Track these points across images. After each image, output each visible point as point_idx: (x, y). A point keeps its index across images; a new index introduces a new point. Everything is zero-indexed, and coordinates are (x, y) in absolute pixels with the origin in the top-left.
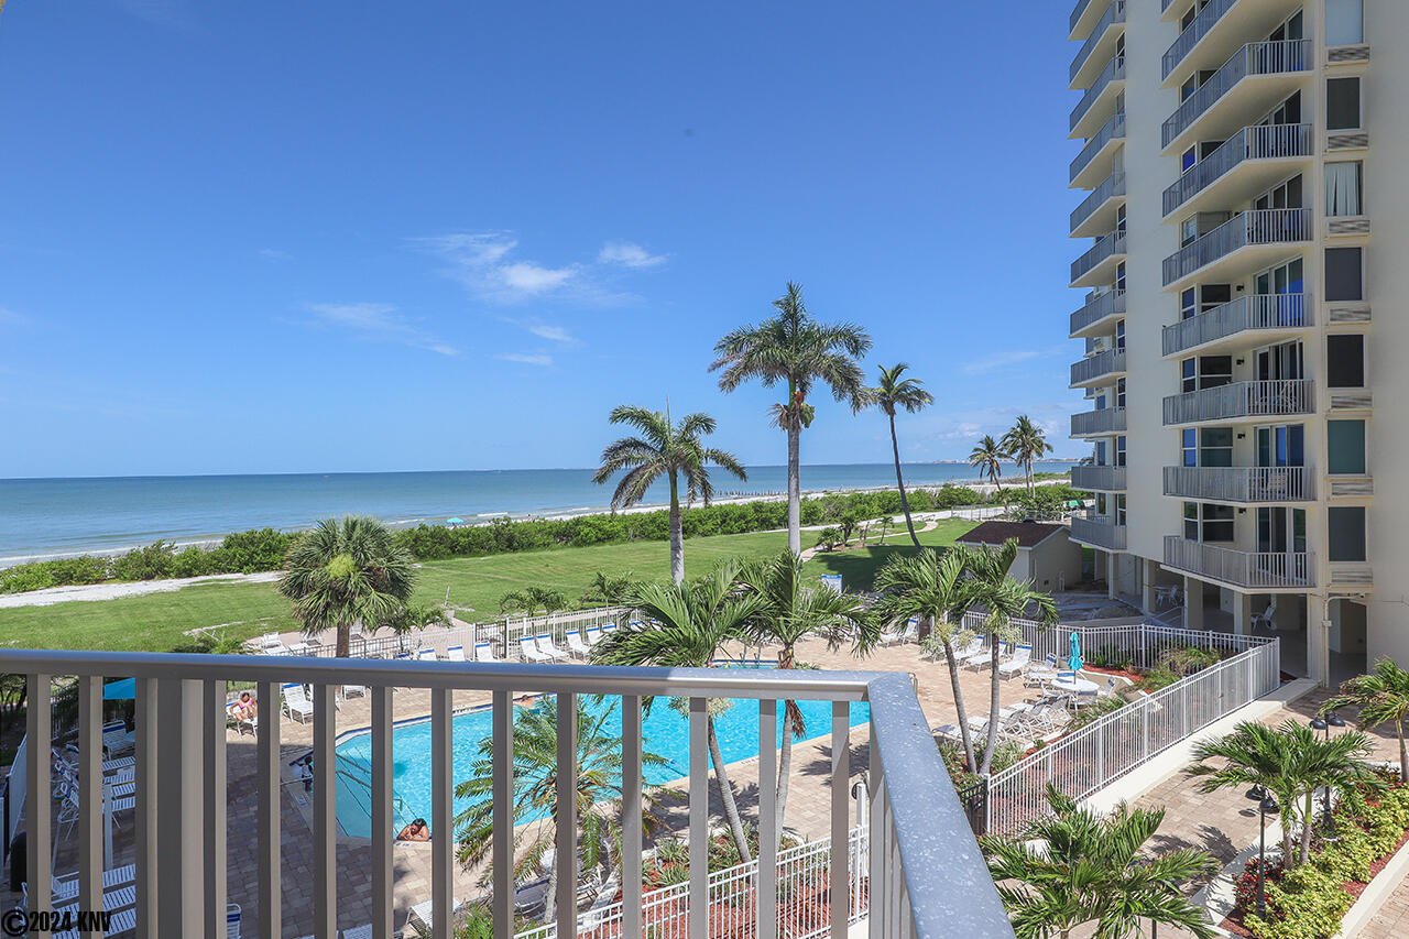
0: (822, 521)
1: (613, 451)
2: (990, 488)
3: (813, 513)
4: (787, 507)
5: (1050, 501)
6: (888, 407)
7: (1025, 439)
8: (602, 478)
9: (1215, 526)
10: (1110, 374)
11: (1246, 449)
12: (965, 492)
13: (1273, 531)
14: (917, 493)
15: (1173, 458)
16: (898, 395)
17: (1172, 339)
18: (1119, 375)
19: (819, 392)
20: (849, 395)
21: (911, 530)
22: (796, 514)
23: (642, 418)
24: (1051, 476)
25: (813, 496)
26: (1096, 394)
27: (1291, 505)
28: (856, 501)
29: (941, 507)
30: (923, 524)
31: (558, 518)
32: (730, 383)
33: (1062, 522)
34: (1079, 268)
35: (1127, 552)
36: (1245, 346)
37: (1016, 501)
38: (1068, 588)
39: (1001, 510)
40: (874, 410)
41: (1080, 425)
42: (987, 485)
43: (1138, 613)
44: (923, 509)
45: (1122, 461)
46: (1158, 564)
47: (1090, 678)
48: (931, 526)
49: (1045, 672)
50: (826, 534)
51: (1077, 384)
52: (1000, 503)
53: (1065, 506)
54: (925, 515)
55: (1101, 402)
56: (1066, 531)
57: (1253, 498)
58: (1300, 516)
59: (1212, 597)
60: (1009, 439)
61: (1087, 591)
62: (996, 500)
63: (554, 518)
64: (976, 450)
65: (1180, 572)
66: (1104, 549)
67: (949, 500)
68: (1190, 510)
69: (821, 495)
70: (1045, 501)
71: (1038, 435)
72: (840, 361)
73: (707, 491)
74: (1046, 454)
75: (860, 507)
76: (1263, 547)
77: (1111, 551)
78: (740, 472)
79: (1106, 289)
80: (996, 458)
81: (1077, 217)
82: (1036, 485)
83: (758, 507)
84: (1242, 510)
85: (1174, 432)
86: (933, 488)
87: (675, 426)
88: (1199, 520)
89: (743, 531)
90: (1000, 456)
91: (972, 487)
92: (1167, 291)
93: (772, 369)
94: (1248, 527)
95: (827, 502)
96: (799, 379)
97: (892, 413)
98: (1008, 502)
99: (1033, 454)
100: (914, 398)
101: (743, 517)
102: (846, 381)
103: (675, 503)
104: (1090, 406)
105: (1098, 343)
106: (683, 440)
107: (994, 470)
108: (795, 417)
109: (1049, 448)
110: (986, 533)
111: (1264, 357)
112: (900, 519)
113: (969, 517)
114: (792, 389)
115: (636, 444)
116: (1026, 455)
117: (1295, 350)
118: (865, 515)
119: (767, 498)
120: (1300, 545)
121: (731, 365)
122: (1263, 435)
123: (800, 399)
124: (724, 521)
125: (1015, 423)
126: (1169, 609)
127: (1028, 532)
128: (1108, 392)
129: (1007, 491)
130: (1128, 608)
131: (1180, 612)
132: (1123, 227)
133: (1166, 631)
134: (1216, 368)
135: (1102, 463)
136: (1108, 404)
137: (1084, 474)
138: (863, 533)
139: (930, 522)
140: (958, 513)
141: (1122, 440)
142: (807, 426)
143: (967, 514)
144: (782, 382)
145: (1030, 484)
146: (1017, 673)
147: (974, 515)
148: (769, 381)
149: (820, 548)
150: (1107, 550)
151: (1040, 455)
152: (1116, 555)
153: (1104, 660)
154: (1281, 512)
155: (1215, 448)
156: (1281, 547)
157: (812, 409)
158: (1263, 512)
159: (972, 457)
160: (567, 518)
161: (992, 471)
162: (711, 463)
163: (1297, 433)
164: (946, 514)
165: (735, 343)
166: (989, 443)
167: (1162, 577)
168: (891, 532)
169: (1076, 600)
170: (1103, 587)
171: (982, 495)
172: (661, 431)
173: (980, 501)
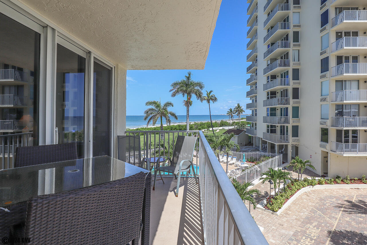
0: (194, 129)
1: (147, 112)
3: (192, 128)
4: (186, 126)
6: (208, 101)
7: (239, 110)
8: (145, 119)
9: (272, 130)
10: (254, 94)
11: (278, 112)
12: (226, 122)
13: (283, 131)
14: (215, 122)
15: (265, 114)
16: (211, 99)
17: (265, 87)
18: (256, 95)
19: (194, 97)
20: (200, 99)
21: (213, 132)
22: (188, 128)
23: (154, 103)
24: (243, 119)
25: (192, 123)
26: (252, 99)
27: (286, 125)
28: (202, 124)
29: (221, 126)
30: (216, 130)
31: (133, 129)
32: (174, 95)
34: (248, 69)
36: (278, 90)
37: (236, 125)
38: (246, 145)
39: (233, 127)
40: (205, 102)
41: (249, 106)
42: (231, 121)
43: (259, 150)
44: (216, 127)
45: (256, 115)
46: (262, 139)
47: (247, 164)
48: (218, 131)
49: (239, 163)
51: (247, 97)
52: (233, 125)
53: (247, 126)
54: (217, 128)
55: (253, 101)
56: (245, 132)
57: (278, 123)
58: (287, 127)
59: (273, 146)
60: (235, 109)
61: (249, 146)
63: (132, 129)
64: (228, 112)
65: (266, 140)
66: (253, 136)
67: (222, 124)
68: (268, 127)
69: (194, 123)
70: (243, 124)
71: (242, 108)
72: (198, 90)
73: (169, 121)
74: (243, 113)
75: (202, 126)
76: (281, 135)
78: (176, 117)
79: (254, 74)
80: (232, 114)
81: (248, 57)
82: (241, 121)
83: (179, 126)
84: (277, 126)
85: (265, 109)
86: (219, 121)
87: (162, 105)
88: (270, 129)
90: (233, 113)
91: (228, 121)
92: (264, 76)
93: (184, 92)
94: (278, 130)
95: (195, 124)
96: (189, 94)
99: (241, 113)
100: (215, 100)
101: (176, 128)
102: (199, 96)
103: (162, 125)
104: (251, 102)
105: (253, 87)
106: (164, 109)
108: (188, 103)
109: (244, 111)
110: (229, 131)
111: (282, 92)
112: (211, 129)
113: (226, 129)
114: (188, 97)
115: (152, 109)
116: (239, 113)
117: (287, 90)
118: (203, 128)
119: (181, 124)
120: (287, 134)
121: (174, 91)
122: (281, 109)
123: (190, 99)
125: (236, 105)
126: (264, 149)
127: (237, 132)
128: (254, 98)
129: (235, 122)
130: (257, 149)
131: (266, 149)
132: (257, 60)
133: (263, 153)
134: (273, 94)
135: (253, 115)
137: (249, 118)
139: (218, 129)
140: (224, 127)
141: (256, 110)
142: (191, 106)
144: (186, 95)
146: (233, 163)
147: (227, 128)
148: (183, 94)
151: (242, 113)
152: (255, 137)
153: (250, 160)
154: (284, 126)
155: (273, 112)
156: (284, 134)
157: (192, 101)
158: (281, 126)
159: (227, 114)
160: (135, 129)
161: (231, 117)
162: (170, 115)
163: (287, 108)
164: (221, 128)
165: (175, 84)
166: (231, 110)
167: (264, 142)
168: (209, 132)
169: (247, 148)
170: (252, 145)
171: (230, 123)
172: (158, 106)
173: (229, 125)
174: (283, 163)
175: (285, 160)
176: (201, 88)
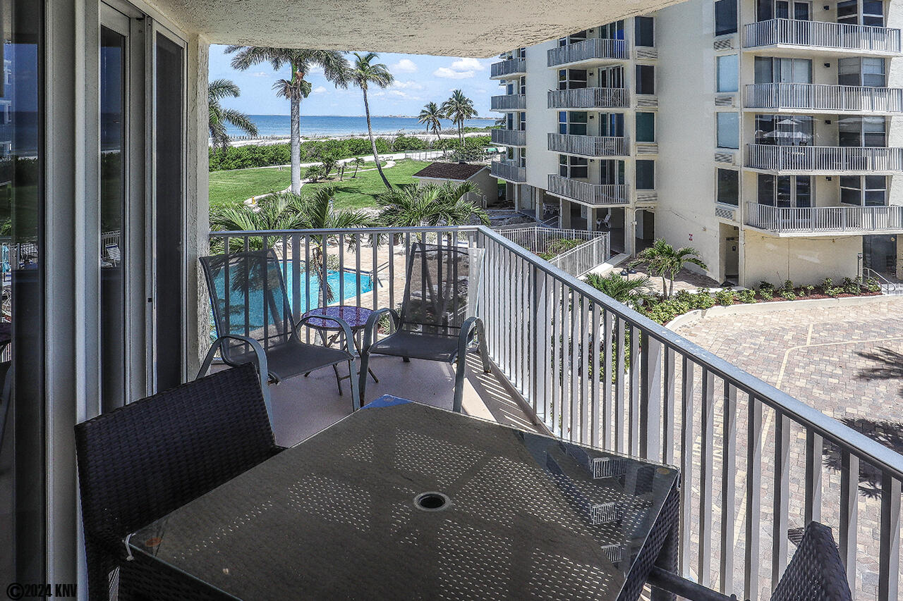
0: (305, 160)
2: (432, 138)
5: (476, 148)
6: (363, 84)
7: (460, 106)
9: (576, 169)
10: (514, 74)
11: (594, 125)
12: (414, 139)
13: (609, 173)
14: (380, 139)
15: (554, 127)
17: (554, 58)
18: (522, 74)
21: (379, 167)
24: (474, 130)
26: (507, 83)
27: (617, 158)
28: (334, 146)
29: (397, 150)
30: (386, 163)
33: (484, 162)
35: (527, 183)
36: (593, 67)
37: (451, 147)
38: (489, 206)
39: (441, 153)
41: (497, 103)
42: (429, 135)
43: (533, 220)
44: (385, 152)
45: (523, 127)
46: (544, 191)
48: (390, 164)
50: (313, 170)
51: (493, 78)
52: (439, 148)
53: (485, 151)
54: (386, 156)
55: (510, 87)
56: (488, 170)
57: (597, 154)
58: (622, 163)
59: (576, 210)
60: (447, 105)
61: (501, 208)
62: (439, 145)
64: (423, 111)
65: (558, 196)
66: (512, 182)
67: (401, 146)
68: (563, 159)
69: (302, 140)
70: (472, 149)
71: (468, 104)
74: (474, 116)
75: (335, 150)
76: (603, 182)
77: (516, 183)
78: (251, 130)
80: (437, 118)
84: (591, 160)
85: (554, 112)
86: (391, 136)
88: (568, 165)
89: (239, 167)
90: (441, 117)
91: (419, 137)
94: (595, 170)
95: (309, 146)
96: (298, 62)
97: (365, 89)
98: (446, 148)
99: (465, 116)
104: (502, 91)
107: (436, 125)
108: (296, 90)
109: (476, 112)
110: (434, 170)
111: (604, 73)
112: (369, 159)
113: (418, 158)
116: (460, 117)
117: (619, 70)
118: (339, 156)
120: (622, 181)
122: (603, 117)
125: (451, 95)
127: (460, 170)
128: (514, 82)
129: (445, 141)
130: (527, 217)
133: (547, 230)
134: (577, 78)
135: (510, 127)
136: (515, 90)
137: (499, 134)
138: (342, 170)
139: (391, 161)
140: (409, 155)
141: (524, 114)
142: (306, 96)
143: (415, 156)
145: (461, 135)
147: (421, 157)
148: (276, 61)
149: (308, 180)
151: (469, 117)
152: (519, 186)
154: (612, 162)
155: (577, 123)
156: (612, 182)
158: (603, 162)
159: (420, 117)
161: (434, 127)
163: (620, 117)
164: (401, 156)
166: (432, 107)
167: (547, 199)
168: (362, 169)
169: (494, 213)
170: (511, 204)
171: (426, 142)
173: (425, 147)
174: (613, 254)
175: (617, 246)
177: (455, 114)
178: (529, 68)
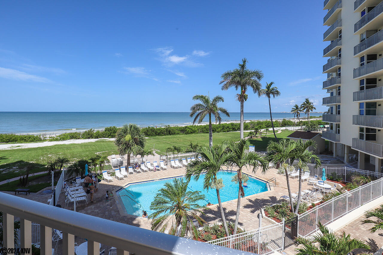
0: (249, 129)
1: (193, 108)
2: (296, 121)
3: (247, 127)
4: (240, 125)
5: (315, 125)
6: (268, 94)
7: (308, 106)
8: (192, 115)
9: (369, 135)
10: (336, 85)
11: (380, 109)
12: (289, 121)
14: (276, 121)
15: (356, 112)
16: (271, 92)
17: (357, 73)
18: (339, 85)
19: (249, 90)
20: (257, 92)
21: (274, 133)
22: (242, 127)
23: (202, 97)
24: (314, 117)
25: (247, 122)
26: (331, 91)
28: (259, 123)
29: (283, 126)
30: (277, 131)
31: (181, 126)
32: (226, 87)
33: (318, 132)
34: (326, 51)
35: (340, 142)
36: (381, 75)
37: (304, 125)
38: (321, 154)
39: (300, 128)
40: (264, 96)
41: (325, 101)
42: (295, 120)
43: (343, 163)
44: (277, 126)
45: (339, 113)
46: (351, 147)
47: (328, 183)
48: (280, 132)
49: (314, 180)
50: (250, 133)
51: (324, 88)
52: (299, 125)
53: (319, 127)
54: (278, 128)
55: (332, 94)
56: (320, 135)
59: (367, 159)
60: (303, 106)
61: (327, 154)
62: (298, 125)
63: (180, 126)
64: (293, 109)
65: (357, 150)
66: (332, 141)
67: (284, 124)
68: (361, 130)
69: (249, 121)
70: (313, 125)
71: (311, 104)
72: (255, 81)
73: (220, 119)
74: (314, 110)
75: (259, 125)
77: (335, 142)
78: (228, 114)
79: (334, 58)
80: (299, 112)
81: (325, 35)
82: (311, 120)
83: (232, 124)
84: (379, 130)
85: (357, 104)
86: (280, 120)
87: (211, 100)
88: (365, 133)
89: (228, 131)
90: (300, 111)
91: (291, 120)
92: (355, 57)
93: (238, 83)
94: (381, 136)
95: (251, 123)
96: (244, 87)
97: (269, 97)
98: (302, 125)
99: (310, 110)
100: (276, 93)
101: (228, 127)
102: (257, 88)
103: (210, 123)
104: (329, 95)
105: (332, 75)
106: (212, 104)
107: (298, 115)
108: (242, 98)
109: (315, 108)
110: (296, 135)
112: (271, 129)
113: (290, 129)
114: (242, 89)
115: (200, 105)
116: (308, 111)
118: (261, 128)
119: (234, 122)
121: (225, 82)
123: (244, 92)
124: (223, 128)
125: (304, 101)
126: (353, 162)
127: (308, 134)
128: (334, 91)
129: (301, 122)
130: (340, 161)
131: (357, 163)
132: (341, 37)
133: (354, 170)
134: (372, 82)
135: (332, 113)
136: (334, 94)
137: (327, 117)
138: (261, 133)
139: (279, 130)
140: (287, 128)
141: (339, 106)
142: (246, 101)
144: (239, 88)
145: (309, 120)
146: (306, 180)
147: (293, 129)
148: (237, 87)
149: (249, 137)
150: (333, 142)
151: (312, 110)
152: (336, 144)
153: (332, 178)
155: (370, 109)
157: (247, 96)
159: (292, 111)
160: (183, 126)
161: (297, 115)
162: (219, 112)
164: (284, 128)
165: (227, 75)
166: (297, 107)
167: (351, 151)
168: (269, 133)
169: (323, 157)
170: (331, 153)
171: (294, 123)
172: (207, 101)
173: (294, 125)
176: (259, 78)
177: (306, 109)
178: (342, 82)
